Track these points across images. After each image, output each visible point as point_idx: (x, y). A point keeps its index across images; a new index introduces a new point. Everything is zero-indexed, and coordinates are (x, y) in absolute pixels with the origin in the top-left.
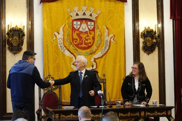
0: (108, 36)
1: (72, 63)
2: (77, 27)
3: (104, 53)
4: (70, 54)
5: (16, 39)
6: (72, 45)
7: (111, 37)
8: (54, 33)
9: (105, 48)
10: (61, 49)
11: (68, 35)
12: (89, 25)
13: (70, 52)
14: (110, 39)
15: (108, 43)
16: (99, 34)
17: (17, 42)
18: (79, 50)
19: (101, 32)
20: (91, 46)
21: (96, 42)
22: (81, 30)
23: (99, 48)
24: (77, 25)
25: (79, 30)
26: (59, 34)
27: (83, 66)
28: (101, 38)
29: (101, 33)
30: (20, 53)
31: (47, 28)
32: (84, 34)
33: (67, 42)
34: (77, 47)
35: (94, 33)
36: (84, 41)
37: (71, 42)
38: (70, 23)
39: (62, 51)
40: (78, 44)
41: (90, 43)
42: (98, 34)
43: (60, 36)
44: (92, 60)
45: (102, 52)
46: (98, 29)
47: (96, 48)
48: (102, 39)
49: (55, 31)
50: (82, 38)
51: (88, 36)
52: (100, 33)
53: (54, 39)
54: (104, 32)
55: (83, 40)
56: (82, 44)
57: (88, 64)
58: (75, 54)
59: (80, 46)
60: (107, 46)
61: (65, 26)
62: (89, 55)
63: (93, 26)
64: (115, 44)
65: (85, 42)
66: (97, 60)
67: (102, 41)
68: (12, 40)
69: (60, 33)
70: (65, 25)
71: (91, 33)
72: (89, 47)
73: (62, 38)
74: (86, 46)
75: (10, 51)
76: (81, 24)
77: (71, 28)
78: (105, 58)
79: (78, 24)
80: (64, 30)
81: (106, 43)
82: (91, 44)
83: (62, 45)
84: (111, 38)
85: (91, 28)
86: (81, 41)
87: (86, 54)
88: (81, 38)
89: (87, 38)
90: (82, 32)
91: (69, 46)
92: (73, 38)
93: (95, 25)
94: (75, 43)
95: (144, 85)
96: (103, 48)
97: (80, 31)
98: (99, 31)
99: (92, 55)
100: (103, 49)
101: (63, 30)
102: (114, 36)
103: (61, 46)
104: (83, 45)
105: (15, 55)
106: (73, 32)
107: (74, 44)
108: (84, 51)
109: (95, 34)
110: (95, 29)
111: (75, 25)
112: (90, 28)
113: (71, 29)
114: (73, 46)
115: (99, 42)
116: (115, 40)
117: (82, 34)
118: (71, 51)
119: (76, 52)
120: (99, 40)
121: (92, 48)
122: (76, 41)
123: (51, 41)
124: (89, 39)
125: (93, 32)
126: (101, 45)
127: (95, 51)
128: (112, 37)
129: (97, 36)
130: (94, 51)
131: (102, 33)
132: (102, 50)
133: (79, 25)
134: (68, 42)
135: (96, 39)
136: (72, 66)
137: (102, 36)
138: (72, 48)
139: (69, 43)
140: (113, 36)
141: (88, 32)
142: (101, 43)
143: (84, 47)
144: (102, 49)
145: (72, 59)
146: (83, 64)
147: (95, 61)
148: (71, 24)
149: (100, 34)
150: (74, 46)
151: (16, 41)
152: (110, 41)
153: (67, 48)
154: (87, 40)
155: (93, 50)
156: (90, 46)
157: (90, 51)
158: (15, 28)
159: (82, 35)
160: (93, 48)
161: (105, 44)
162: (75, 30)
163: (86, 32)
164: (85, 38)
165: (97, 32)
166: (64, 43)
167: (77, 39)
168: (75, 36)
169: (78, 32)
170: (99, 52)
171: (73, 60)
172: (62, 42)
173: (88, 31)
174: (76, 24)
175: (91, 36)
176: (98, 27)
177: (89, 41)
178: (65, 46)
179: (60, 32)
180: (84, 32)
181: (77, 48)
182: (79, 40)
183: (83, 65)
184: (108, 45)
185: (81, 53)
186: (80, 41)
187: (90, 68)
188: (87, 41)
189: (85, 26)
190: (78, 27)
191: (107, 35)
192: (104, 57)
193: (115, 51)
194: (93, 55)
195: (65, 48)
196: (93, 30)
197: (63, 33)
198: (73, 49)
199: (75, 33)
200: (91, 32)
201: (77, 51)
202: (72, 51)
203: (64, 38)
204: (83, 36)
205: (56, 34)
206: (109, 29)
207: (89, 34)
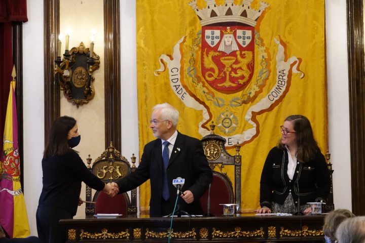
0: (286, 60)
1: (201, 124)
2: (213, 43)
3: (276, 99)
4: (197, 103)
5: (81, 72)
6: (201, 84)
7: (292, 62)
8: (160, 56)
9: (279, 88)
10: (176, 92)
11: (193, 61)
12: (240, 37)
13: (197, 99)
14: (289, 68)
15: (286, 78)
16: (263, 57)
17: (83, 79)
18: (219, 95)
19: (269, 51)
20: (245, 85)
21: (258, 74)
22: (221, 48)
23: (265, 89)
25: (218, 50)
26: (172, 59)
27: (170, 129)
28: (268, 66)
29: (269, 55)
30: (90, 102)
31: (146, 46)
32: (230, 57)
33: (188, 76)
34: (212, 87)
35: (251, 56)
36: (228, 73)
37: (198, 78)
38: (198, 34)
39: (180, 96)
40: (216, 81)
41: (243, 77)
42: (261, 57)
43: (174, 64)
44: (248, 116)
45: (271, 97)
46: (263, 45)
47: (257, 89)
48: (271, 67)
49: (163, 53)
50: (224, 66)
51: (237, 62)
52: (265, 55)
53: (160, 70)
54: (274, 52)
55: (227, 70)
56: (224, 80)
57: (239, 125)
58: (207, 103)
59: (218, 85)
60: (283, 83)
61: (184, 41)
62: (241, 105)
63: (248, 38)
64: (302, 78)
65: (230, 76)
66: (258, 117)
67: (270, 72)
68: (72, 75)
69: (174, 56)
70: (185, 37)
71: (244, 54)
72: (241, 87)
73: (179, 68)
74: (234, 85)
75: (68, 99)
76: (222, 35)
77: (200, 45)
78: (278, 112)
79: (215, 35)
80: (184, 51)
81: (281, 77)
82: (245, 80)
83: (179, 83)
84: (292, 65)
85: (244, 44)
86: (222, 74)
87: (234, 103)
88: (221, 66)
89: (235, 66)
90: (223, 54)
91: (193, 86)
92: (205, 67)
93: (256, 36)
94: (209, 79)
95: (309, 168)
96: (274, 88)
97: (219, 52)
98: (265, 51)
99: (248, 105)
100: (273, 90)
101: (181, 50)
102: (300, 60)
103: (177, 87)
104: (227, 84)
105: (78, 107)
106: (205, 53)
107: (207, 81)
108: (228, 95)
109: (254, 57)
110: (256, 46)
111: (208, 37)
112: (241, 43)
113: (199, 47)
114: (204, 86)
115: (264, 76)
116: (300, 69)
117: (223, 58)
118: (198, 97)
119: (211, 98)
120: (264, 71)
121: (246, 90)
122: (211, 74)
123: (154, 74)
124: (240, 68)
125: (250, 53)
126: (268, 82)
127: (255, 97)
128: (295, 62)
129: (259, 62)
130: (251, 96)
131: (271, 54)
132: (270, 93)
133: (217, 37)
134: (191, 76)
135: (258, 68)
136: (201, 130)
137: (271, 62)
138: (200, 90)
139: (193, 78)
140: (297, 60)
141: (238, 53)
142: (268, 76)
143: (228, 87)
145: (201, 115)
146: (168, 124)
147: (254, 119)
148: (201, 36)
149: (267, 58)
150: (207, 84)
151: (79, 77)
152: (290, 72)
153: (189, 89)
154: (235, 70)
155: (250, 93)
156: (242, 84)
157: (243, 95)
158: (79, 48)
159: (225, 59)
160: (251, 89)
161: (277, 80)
162: (210, 49)
163: (233, 54)
164: (231, 66)
165: (260, 52)
166: (182, 80)
167: (212, 70)
168: (209, 63)
169: (216, 54)
170: (263, 97)
171: (204, 116)
172: (179, 77)
173: (236, 51)
174: (211, 35)
175: (244, 62)
176: (262, 40)
177: (240, 73)
178: (185, 87)
179: (174, 54)
180: (228, 53)
181: (213, 90)
182: (217, 71)
183: (169, 127)
184: (286, 81)
185: (221, 100)
186: (219, 73)
187: (242, 134)
188: (236, 73)
189: (231, 40)
190: (216, 41)
191: (284, 59)
192: (276, 108)
193: (300, 95)
194: (250, 105)
195: (184, 90)
196: (251, 47)
197: (180, 56)
198: (204, 92)
199: (208, 56)
200: (243, 53)
201: (213, 97)
202: (202, 96)
203: (182, 68)
204: (227, 62)
205: (166, 59)
206: (288, 44)
207: (239, 56)
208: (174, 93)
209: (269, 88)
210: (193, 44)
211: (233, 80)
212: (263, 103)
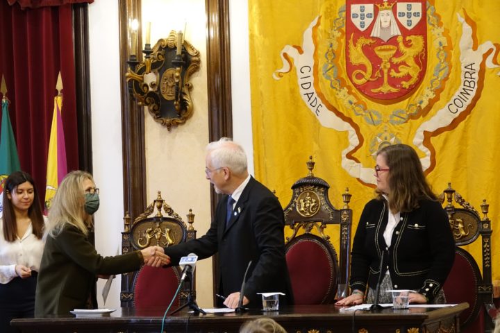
0: (475, 48)
1: (346, 151)
2: (362, 25)
3: (461, 110)
4: (339, 120)
5: (172, 77)
6: (346, 89)
7: (485, 51)
9: (465, 92)
10: (308, 104)
11: (332, 54)
12: (402, 14)
13: (339, 114)
14: (481, 60)
15: (476, 76)
16: (440, 44)
18: (373, 106)
19: (450, 34)
20: (412, 89)
21: (433, 72)
22: (376, 33)
23: (443, 95)
24: (362, 18)
25: (372, 35)
26: (301, 52)
27: (228, 180)
28: (448, 58)
29: (449, 40)
31: (261, 34)
32: (387, 47)
33: (324, 78)
34: (363, 93)
35: (422, 42)
36: (386, 71)
37: (341, 80)
38: (340, 12)
40: (368, 85)
41: (408, 77)
42: (438, 45)
43: (303, 61)
44: (418, 139)
45: (453, 108)
46: (440, 24)
47: (432, 96)
48: (452, 60)
49: (288, 44)
50: (380, 61)
52: (444, 40)
53: (282, 70)
54: (457, 36)
55: (385, 67)
56: (379, 82)
59: (373, 90)
60: (472, 85)
61: (318, 24)
62: (406, 122)
63: (416, 14)
65: (389, 76)
67: (450, 67)
68: (160, 81)
69: (304, 49)
70: (320, 18)
71: (410, 41)
72: (405, 93)
73: (312, 66)
74: (394, 90)
75: (154, 118)
76: (376, 11)
77: (344, 29)
78: (465, 131)
79: (365, 13)
80: (318, 38)
81: (468, 75)
82: (412, 82)
83: (312, 89)
84: (485, 56)
85: (409, 24)
86: (378, 74)
87: (395, 118)
88: (376, 61)
89: (395, 60)
90: (379, 41)
91: (332, 93)
92: (351, 63)
93: (429, 12)
94: (358, 82)
95: (416, 225)
96: (458, 93)
97: (373, 38)
98: (444, 34)
99: (419, 120)
100: (456, 96)
101: (314, 37)
102: (498, 46)
103: (310, 96)
104: (386, 88)
106: (351, 41)
107: (355, 85)
108: (387, 106)
109: (425, 44)
110: (429, 27)
111: (356, 16)
113: (342, 31)
114: (350, 93)
115: (442, 75)
116: (498, 62)
117: (379, 48)
118: (341, 111)
119: (362, 112)
120: (443, 65)
121: (415, 97)
122: (360, 74)
123: (272, 77)
124: (404, 63)
125: (420, 38)
126: (448, 85)
127: (429, 108)
128: (490, 51)
130: (423, 106)
132: (452, 102)
133: (369, 16)
134: (328, 78)
135: (433, 62)
136: (346, 161)
137: (453, 52)
138: (344, 99)
139: (331, 81)
140: (493, 46)
141: (400, 39)
142: (448, 75)
143: (387, 94)
144: (453, 98)
145: (346, 138)
146: (224, 173)
147: (427, 142)
148: (344, 14)
149: (446, 45)
150: (354, 90)
151: (170, 84)
152: (483, 66)
153: (326, 99)
154: (395, 67)
155: (421, 102)
156: (407, 87)
157: (410, 106)
158: (168, 39)
159: (381, 50)
160: (422, 95)
161: (463, 79)
162: (358, 34)
163: (393, 41)
164: (390, 61)
165: (435, 36)
166: (316, 84)
167: (363, 67)
168: (358, 56)
169: (368, 41)
170: (440, 108)
171: (350, 141)
172: (311, 79)
173: (397, 36)
174: (359, 13)
175: (409, 54)
176: (438, 17)
177: (403, 71)
179: (304, 44)
180: (386, 39)
181: (364, 99)
182: (370, 69)
183: (226, 178)
184: (476, 81)
185: (377, 114)
186: (374, 72)
188: (398, 72)
189: (389, 18)
190: (368, 21)
191: (472, 46)
192: (462, 125)
195: (319, 101)
198: (351, 103)
199: (355, 46)
200: (408, 38)
201: (365, 109)
202: (347, 109)
203: (316, 66)
204: (384, 54)
206: (477, 23)
207: (401, 45)
208: (305, 105)
209: (449, 94)
210: (332, 28)
211: (393, 82)
212: (441, 117)
